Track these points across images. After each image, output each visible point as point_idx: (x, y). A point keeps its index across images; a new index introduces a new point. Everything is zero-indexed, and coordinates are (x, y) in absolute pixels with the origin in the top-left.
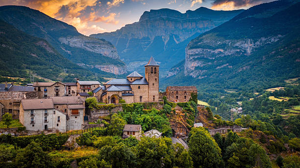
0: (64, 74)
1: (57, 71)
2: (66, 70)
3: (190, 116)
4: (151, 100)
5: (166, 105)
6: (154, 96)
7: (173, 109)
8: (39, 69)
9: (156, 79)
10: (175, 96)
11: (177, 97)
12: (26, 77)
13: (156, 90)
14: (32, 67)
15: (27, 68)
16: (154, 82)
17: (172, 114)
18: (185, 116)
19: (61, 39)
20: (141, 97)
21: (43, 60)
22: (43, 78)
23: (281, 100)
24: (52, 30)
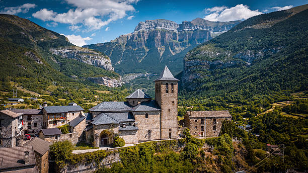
0: (52, 87)
1: (46, 83)
2: (56, 82)
3: (225, 160)
4: (165, 136)
5: (190, 143)
6: (170, 130)
7: (200, 150)
8: (25, 81)
9: (173, 102)
10: (199, 126)
11: (202, 127)
12: (9, 91)
13: (173, 119)
14: (18, 79)
15: (12, 80)
16: (170, 106)
17: (199, 158)
18: (218, 161)
19: (51, 50)
20: (149, 132)
21: (30, 71)
22: (28, 92)
23: (297, 118)
24: (42, 40)
